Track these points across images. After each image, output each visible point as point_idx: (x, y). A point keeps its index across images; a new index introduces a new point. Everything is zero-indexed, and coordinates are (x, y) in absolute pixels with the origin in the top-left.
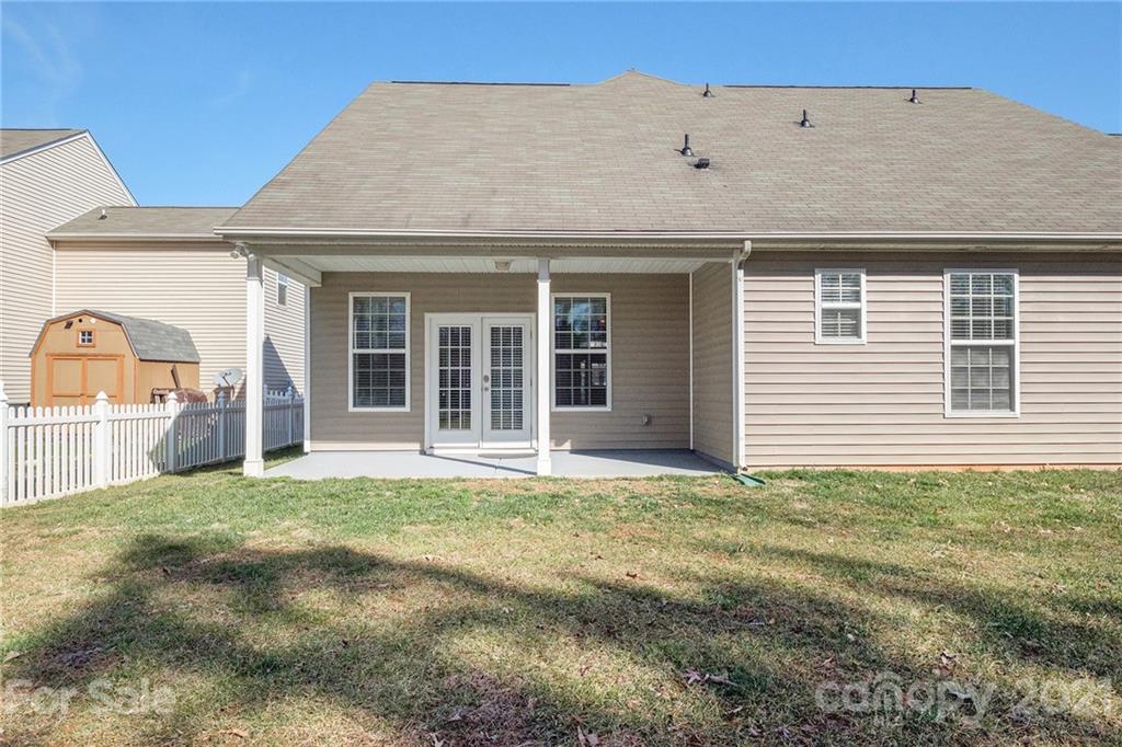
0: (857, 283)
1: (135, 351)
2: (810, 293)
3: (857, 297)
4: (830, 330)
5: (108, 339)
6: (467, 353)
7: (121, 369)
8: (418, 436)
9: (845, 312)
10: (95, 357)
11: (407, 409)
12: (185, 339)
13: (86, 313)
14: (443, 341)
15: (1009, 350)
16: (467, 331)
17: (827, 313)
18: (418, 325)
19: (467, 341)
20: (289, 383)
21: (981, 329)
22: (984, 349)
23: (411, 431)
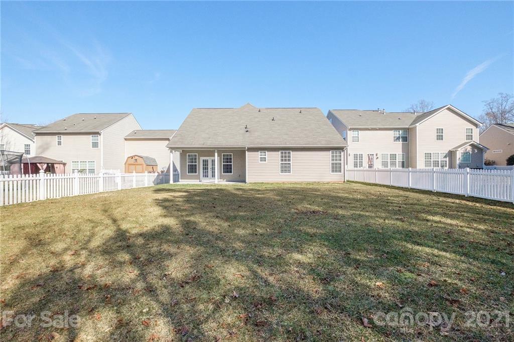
0: (265, 153)
1: (146, 164)
2: (258, 154)
3: (265, 155)
4: (261, 160)
5: (140, 161)
6: (208, 164)
7: (143, 167)
8: (199, 179)
9: (264, 158)
10: (138, 165)
11: (197, 174)
12: (154, 160)
13: (136, 156)
14: (203, 162)
15: (290, 164)
16: (208, 160)
17: (261, 158)
18: (199, 159)
19: (208, 162)
20: (177, 170)
21: (286, 160)
22: (286, 163)
23: (198, 178)
